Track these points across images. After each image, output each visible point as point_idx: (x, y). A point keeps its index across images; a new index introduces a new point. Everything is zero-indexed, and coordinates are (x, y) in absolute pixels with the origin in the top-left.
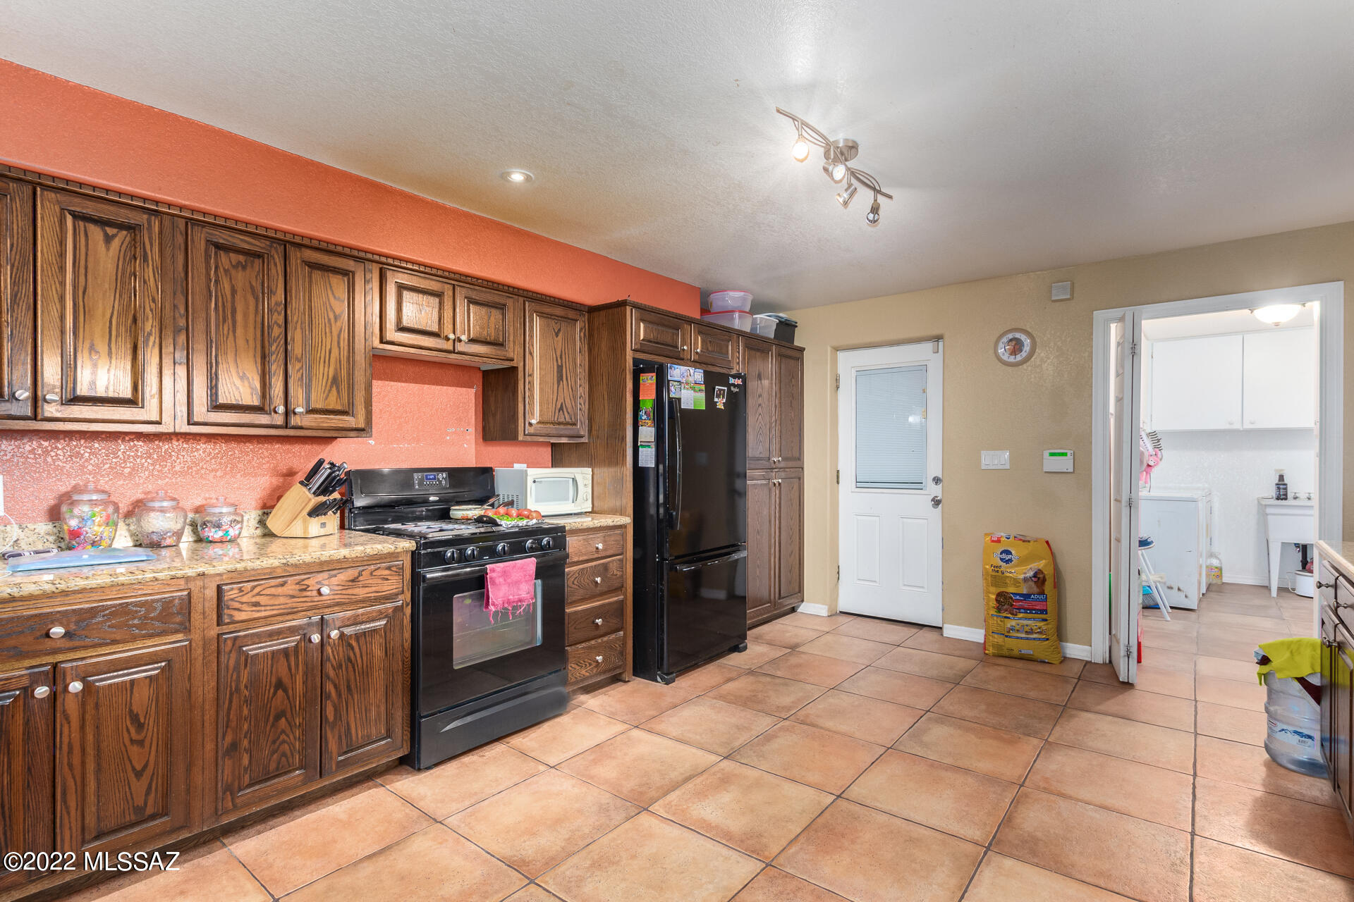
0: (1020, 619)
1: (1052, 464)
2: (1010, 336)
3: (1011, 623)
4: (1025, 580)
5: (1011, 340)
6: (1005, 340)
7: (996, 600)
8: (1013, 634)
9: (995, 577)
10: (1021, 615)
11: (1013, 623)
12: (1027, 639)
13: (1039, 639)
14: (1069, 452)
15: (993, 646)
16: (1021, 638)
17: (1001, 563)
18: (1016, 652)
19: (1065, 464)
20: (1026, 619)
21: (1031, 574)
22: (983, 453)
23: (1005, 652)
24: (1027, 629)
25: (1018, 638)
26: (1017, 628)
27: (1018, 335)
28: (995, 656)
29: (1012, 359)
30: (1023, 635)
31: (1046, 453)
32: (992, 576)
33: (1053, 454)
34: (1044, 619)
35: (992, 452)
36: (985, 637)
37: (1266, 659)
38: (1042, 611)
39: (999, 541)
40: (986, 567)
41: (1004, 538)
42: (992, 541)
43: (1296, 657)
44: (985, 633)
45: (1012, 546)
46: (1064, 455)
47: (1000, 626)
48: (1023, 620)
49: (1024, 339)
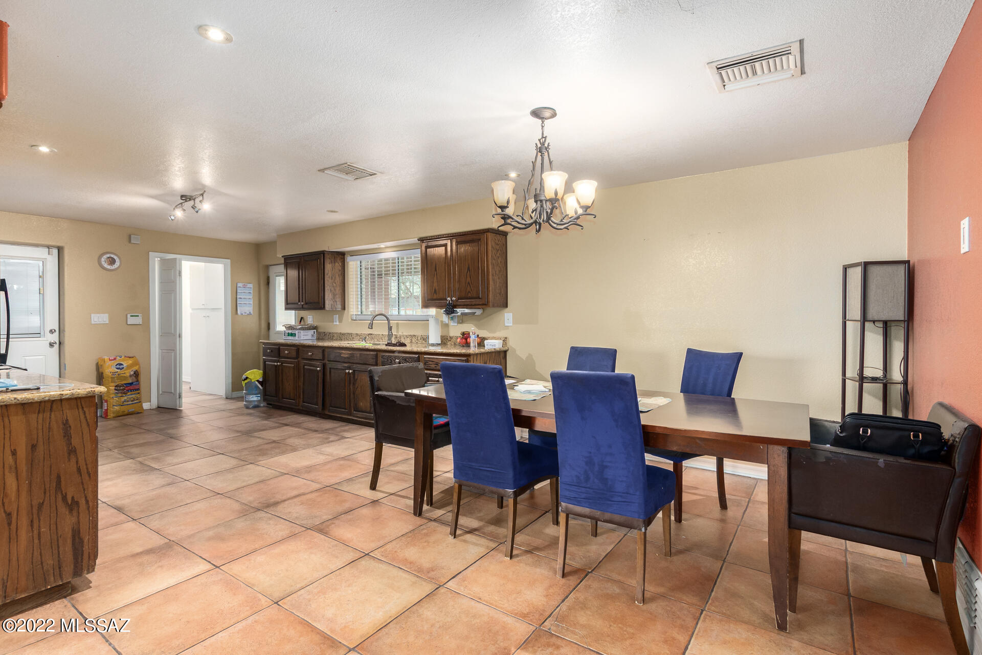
0: (129, 395)
1: (131, 321)
2: (108, 255)
3: (123, 399)
4: (131, 376)
5: (109, 258)
6: (105, 257)
7: (115, 389)
8: (125, 403)
9: (114, 377)
10: (129, 394)
11: (125, 398)
12: (132, 404)
13: (137, 403)
14: (140, 315)
15: (113, 413)
16: (129, 404)
18: (126, 412)
19: (138, 320)
20: (131, 395)
21: (132, 373)
22: (93, 315)
23: (121, 414)
24: (132, 399)
25: (128, 405)
26: (128, 400)
27: (112, 256)
28: (114, 417)
29: (109, 267)
31: (129, 316)
32: (111, 378)
33: (132, 316)
34: (139, 393)
35: (98, 315)
36: (107, 410)
37: (247, 378)
38: (138, 389)
39: (115, 359)
40: (107, 373)
41: (118, 358)
42: (110, 360)
43: (255, 375)
44: (106, 408)
45: (123, 361)
46: (138, 316)
47: (118, 401)
48: (131, 396)
49: (115, 257)
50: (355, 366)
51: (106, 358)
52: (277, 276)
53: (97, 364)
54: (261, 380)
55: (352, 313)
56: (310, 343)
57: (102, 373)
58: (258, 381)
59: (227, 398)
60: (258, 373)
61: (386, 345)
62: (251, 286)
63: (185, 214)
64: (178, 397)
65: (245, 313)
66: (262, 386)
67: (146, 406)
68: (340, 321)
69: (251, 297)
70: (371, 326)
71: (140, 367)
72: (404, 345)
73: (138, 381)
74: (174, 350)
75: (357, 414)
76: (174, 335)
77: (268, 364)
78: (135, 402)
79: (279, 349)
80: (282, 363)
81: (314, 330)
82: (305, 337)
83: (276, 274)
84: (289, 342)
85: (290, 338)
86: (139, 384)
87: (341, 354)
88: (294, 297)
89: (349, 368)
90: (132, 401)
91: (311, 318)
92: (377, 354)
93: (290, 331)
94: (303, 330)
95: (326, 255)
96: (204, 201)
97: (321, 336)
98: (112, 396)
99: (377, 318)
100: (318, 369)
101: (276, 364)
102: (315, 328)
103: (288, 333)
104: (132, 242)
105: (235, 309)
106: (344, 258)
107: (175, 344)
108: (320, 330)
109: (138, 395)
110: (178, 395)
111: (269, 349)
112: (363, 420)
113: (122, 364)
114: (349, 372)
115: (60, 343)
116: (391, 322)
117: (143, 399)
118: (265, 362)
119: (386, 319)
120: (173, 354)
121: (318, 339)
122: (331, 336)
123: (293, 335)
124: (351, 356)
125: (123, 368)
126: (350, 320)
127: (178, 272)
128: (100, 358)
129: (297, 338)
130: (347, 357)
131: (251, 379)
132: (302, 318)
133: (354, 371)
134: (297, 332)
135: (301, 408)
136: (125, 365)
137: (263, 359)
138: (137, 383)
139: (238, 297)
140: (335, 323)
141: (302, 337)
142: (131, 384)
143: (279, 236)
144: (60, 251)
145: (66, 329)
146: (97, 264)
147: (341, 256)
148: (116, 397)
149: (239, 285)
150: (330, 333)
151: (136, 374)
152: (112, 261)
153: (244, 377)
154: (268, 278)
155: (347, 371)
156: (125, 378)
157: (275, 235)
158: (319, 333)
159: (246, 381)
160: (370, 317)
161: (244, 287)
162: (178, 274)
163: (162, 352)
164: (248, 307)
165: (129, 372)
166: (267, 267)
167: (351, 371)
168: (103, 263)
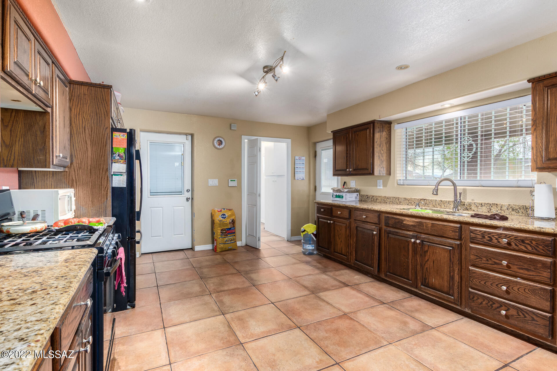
0: (229, 237)
1: (231, 184)
2: (218, 139)
3: (225, 239)
4: (230, 223)
6: (216, 140)
7: (221, 232)
9: (220, 224)
11: (227, 239)
12: (231, 243)
14: (236, 180)
15: (220, 249)
16: (229, 243)
17: (223, 219)
18: (227, 249)
19: (235, 184)
21: (231, 221)
22: (209, 180)
23: (224, 250)
24: (230, 240)
25: (228, 243)
27: (221, 139)
28: (220, 252)
29: (218, 147)
30: (230, 242)
31: (230, 180)
32: (219, 224)
33: (231, 181)
34: (235, 235)
35: (212, 180)
36: (216, 246)
37: (305, 231)
38: (234, 233)
39: (221, 211)
40: (216, 221)
41: (223, 210)
42: (218, 211)
43: (310, 228)
44: (216, 245)
45: (225, 212)
46: (234, 181)
47: (222, 241)
48: (230, 237)
49: (222, 140)
50: (423, 236)
51: (216, 209)
52: (322, 150)
53: (211, 213)
54: (315, 233)
55: (398, 178)
56: (353, 204)
57: (214, 220)
58: (313, 234)
59: (288, 241)
60: (312, 227)
61: (472, 216)
62: (304, 158)
63: (266, 87)
64: (258, 240)
65: (300, 178)
66: (316, 238)
67: (239, 244)
68: (385, 185)
69: (304, 167)
70: (436, 192)
71: (235, 217)
72: (504, 218)
73: (234, 227)
74: (256, 205)
75: (425, 289)
76: (256, 195)
77: (321, 221)
78: (233, 241)
79: (332, 209)
80: (334, 222)
81: (357, 193)
82: (350, 198)
83: (322, 149)
84: (336, 203)
85: (338, 199)
86: (235, 229)
87: (402, 220)
88: (341, 165)
89: (417, 238)
90: (231, 241)
91: (353, 182)
92: (461, 227)
93: (338, 194)
94: (350, 193)
95: (376, 124)
96: (283, 64)
97: (364, 199)
98: (219, 237)
99: (443, 183)
100: (374, 232)
101: (329, 222)
102: (357, 191)
103: (336, 195)
104: (232, 129)
105: (293, 174)
106: (390, 127)
107: (256, 201)
108: (362, 193)
109: (234, 237)
110: (258, 238)
111: (323, 208)
112: (434, 298)
113: (225, 215)
114: (415, 242)
115: (192, 199)
116: (457, 187)
117: (237, 239)
118: (319, 219)
119: (452, 184)
120: (255, 208)
121: (361, 201)
122: (374, 199)
123: (339, 197)
124: (419, 225)
125: (225, 217)
126: (396, 185)
127: (258, 148)
128: (213, 210)
129: (344, 200)
130: (412, 225)
131: (307, 232)
132: (345, 182)
133: (422, 241)
134: (344, 194)
135: (353, 265)
136: (227, 215)
137: (318, 216)
138: (234, 228)
139: (296, 167)
140: (378, 187)
141: (348, 198)
142: (230, 229)
143: (329, 116)
144: (193, 137)
145: (195, 190)
146: (212, 144)
147: (388, 125)
148: (221, 238)
149: (297, 158)
150: (373, 196)
151: (233, 222)
152: (220, 142)
153: (302, 229)
154: (316, 152)
155: (413, 240)
156: (226, 224)
157: (325, 115)
158: (362, 196)
159: (304, 233)
160: (435, 182)
161: (300, 159)
162: (258, 150)
163: (249, 206)
164: (302, 174)
165: (228, 221)
166: (315, 144)
167: (418, 241)
168: (215, 144)
